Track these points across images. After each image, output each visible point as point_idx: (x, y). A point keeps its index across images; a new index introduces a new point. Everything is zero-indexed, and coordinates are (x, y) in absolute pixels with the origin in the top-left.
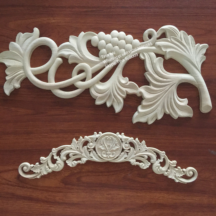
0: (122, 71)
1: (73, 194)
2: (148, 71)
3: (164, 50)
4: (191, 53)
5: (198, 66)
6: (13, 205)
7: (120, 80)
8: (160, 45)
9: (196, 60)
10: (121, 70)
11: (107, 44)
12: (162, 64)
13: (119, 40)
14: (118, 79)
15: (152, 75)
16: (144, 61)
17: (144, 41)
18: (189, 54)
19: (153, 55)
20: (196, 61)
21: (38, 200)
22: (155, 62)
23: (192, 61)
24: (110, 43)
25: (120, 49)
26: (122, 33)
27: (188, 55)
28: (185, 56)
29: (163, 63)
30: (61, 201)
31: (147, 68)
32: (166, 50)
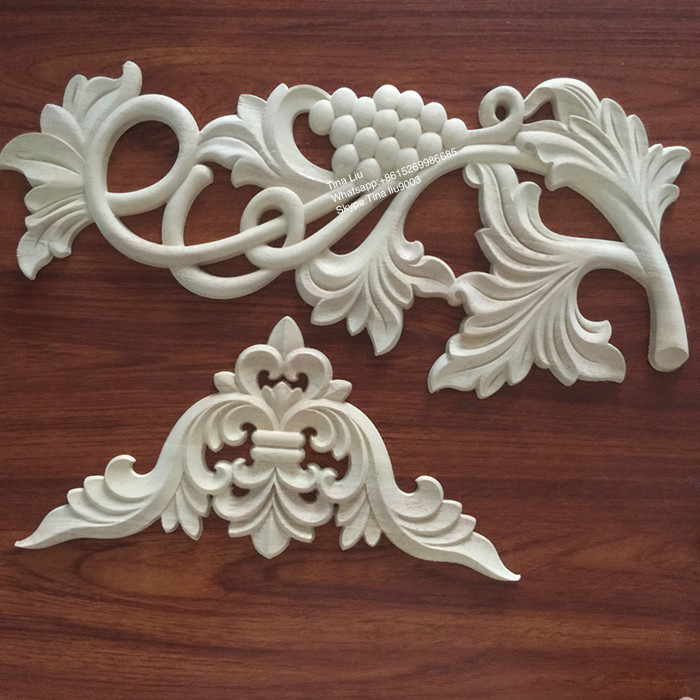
0: (403, 222)
1: (253, 619)
2: (488, 225)
3: (545, 159)
4: (630, 174)
5: (652, 216)
6: (60, 656)
7: (394, 250)
8: (535, 143)
9: (647, 197)
10: (401, 218)
11: (359, 128)
12: (537, 204)
13: (400, 119)
14: (389, 246)
15: (501, 238)
16: (477, 190)
17: (481, 127)
18: (624, 177)
19: (508, 172)
20: (648, 203)
21: (139, 640)
22: (512, 196)
23: (635, 200)
24: (371, 125)
25: (401, 148)
26: (412, 97)
27: (623, 179)
28: (613, 183)
29: (540, 202)
30: (214, 641)
31: (485, 214)
32: (552, 160)
